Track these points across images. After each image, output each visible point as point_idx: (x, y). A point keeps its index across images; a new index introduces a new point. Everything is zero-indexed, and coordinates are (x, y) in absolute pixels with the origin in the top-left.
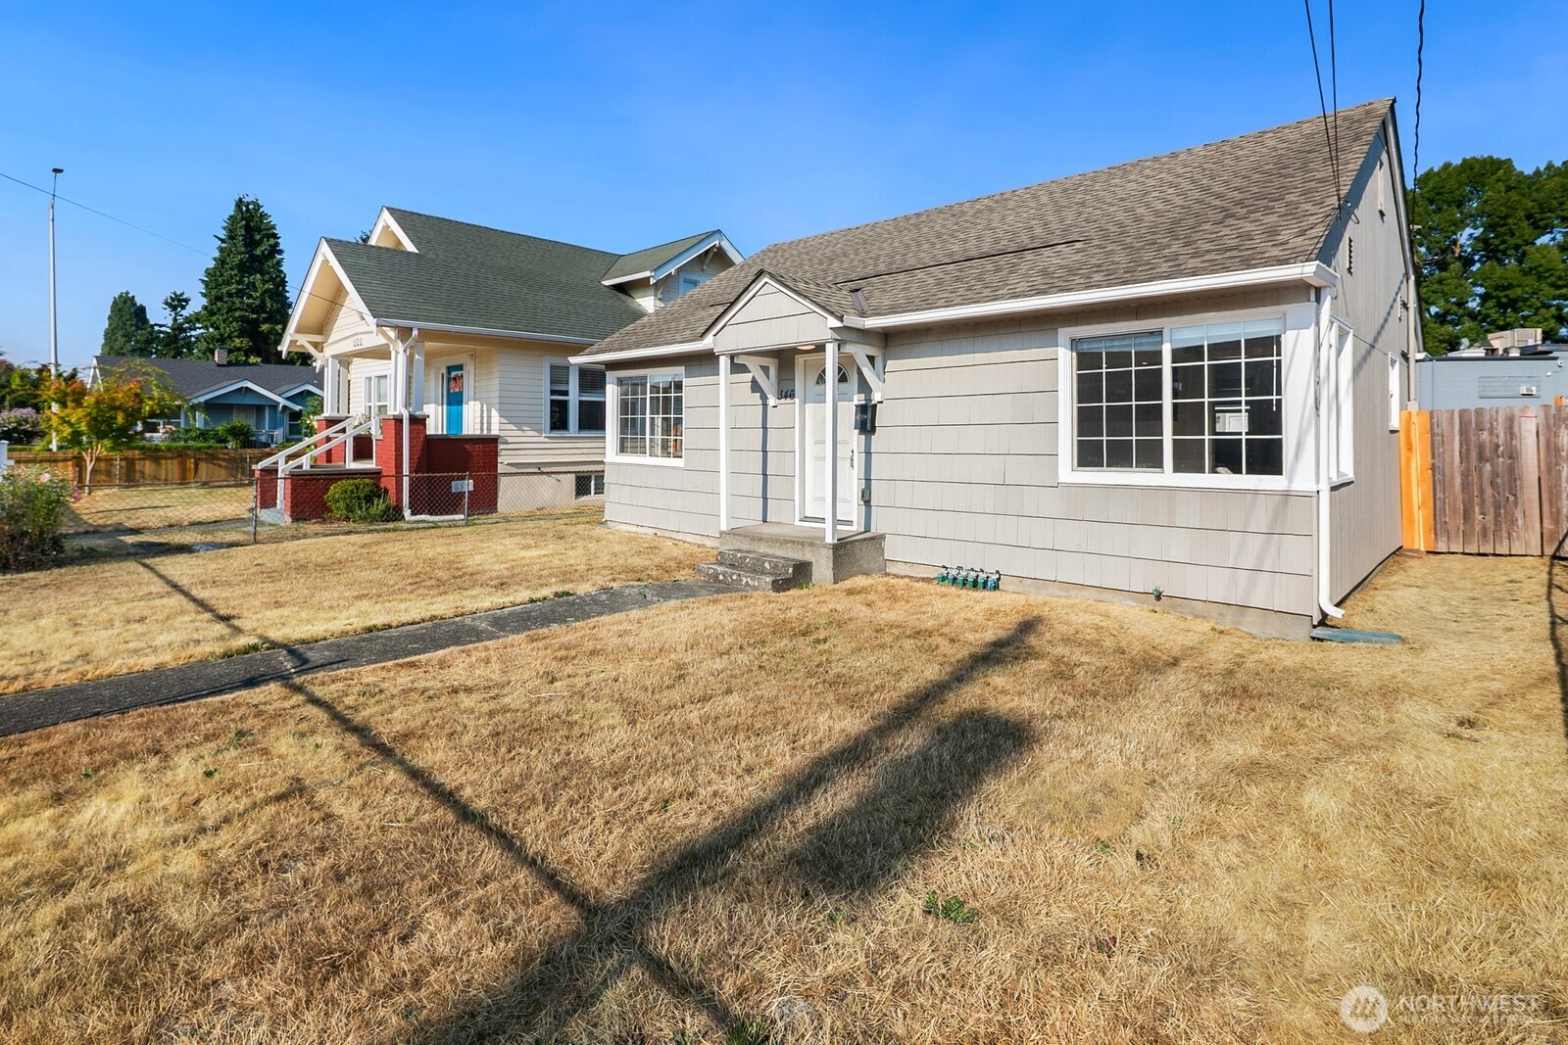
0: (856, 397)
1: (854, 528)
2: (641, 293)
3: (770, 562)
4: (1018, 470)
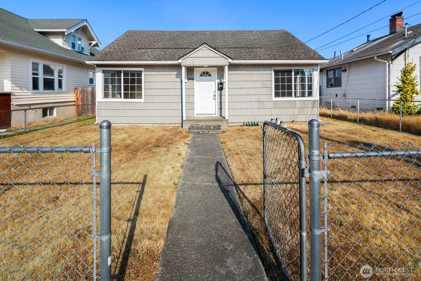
0: (216, 81)
1: (217, 115)
2: (52, 37)
3: (213, 127)
4: (263, 98)
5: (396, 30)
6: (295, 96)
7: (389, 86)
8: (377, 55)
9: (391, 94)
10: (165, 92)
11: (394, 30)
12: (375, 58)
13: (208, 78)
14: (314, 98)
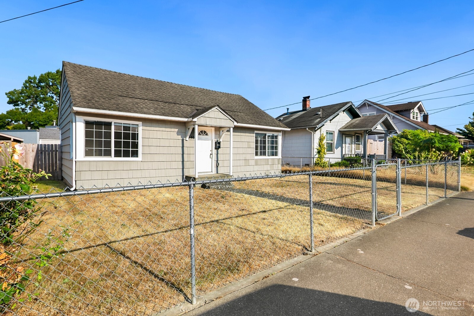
0: (214, 140)
1: (214, 173)
4: (248, 156)
5: (306, 108)
6: (268, 156)
7: (313, 149)
8: (309, 127)
9: (314, 154)
10: (165, 151)
11: (305, 108)
12: (307, 129)
13: (205, 136)
14: (279, 156)
